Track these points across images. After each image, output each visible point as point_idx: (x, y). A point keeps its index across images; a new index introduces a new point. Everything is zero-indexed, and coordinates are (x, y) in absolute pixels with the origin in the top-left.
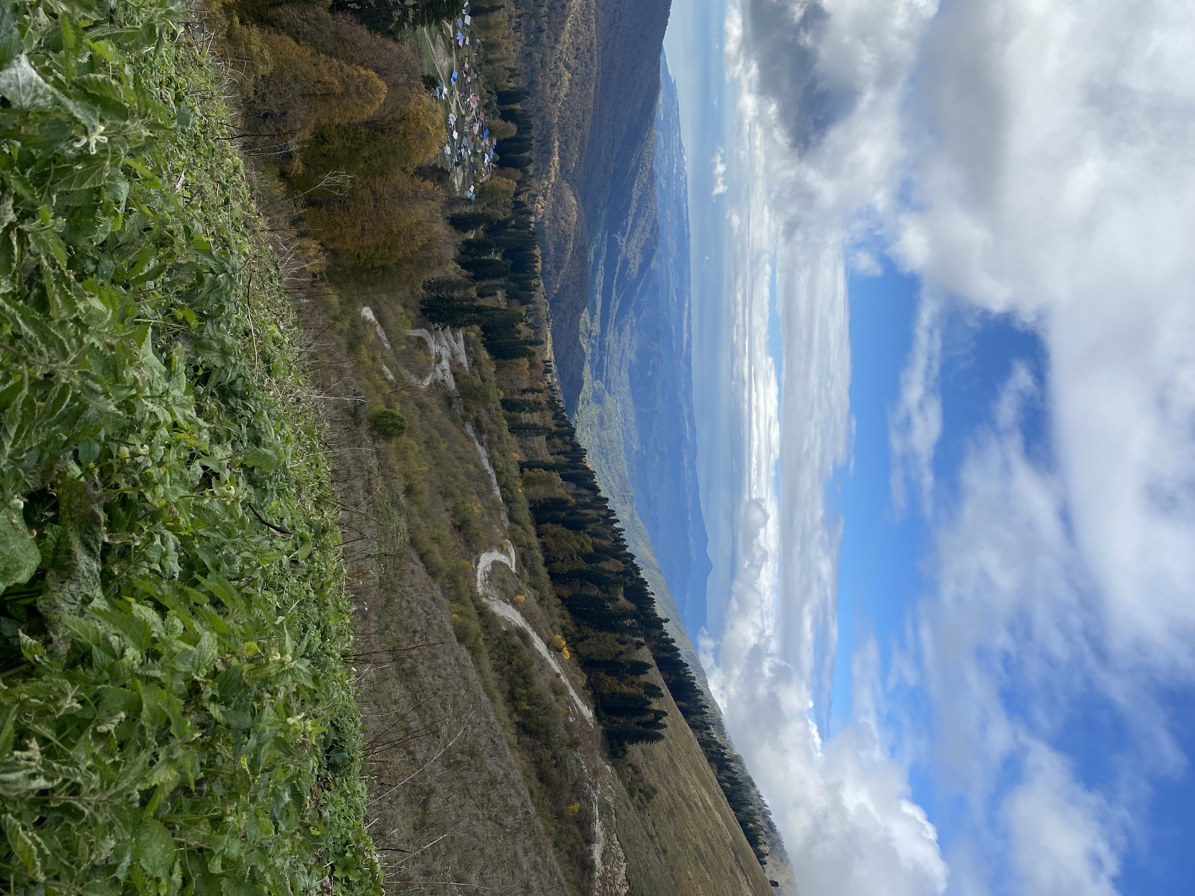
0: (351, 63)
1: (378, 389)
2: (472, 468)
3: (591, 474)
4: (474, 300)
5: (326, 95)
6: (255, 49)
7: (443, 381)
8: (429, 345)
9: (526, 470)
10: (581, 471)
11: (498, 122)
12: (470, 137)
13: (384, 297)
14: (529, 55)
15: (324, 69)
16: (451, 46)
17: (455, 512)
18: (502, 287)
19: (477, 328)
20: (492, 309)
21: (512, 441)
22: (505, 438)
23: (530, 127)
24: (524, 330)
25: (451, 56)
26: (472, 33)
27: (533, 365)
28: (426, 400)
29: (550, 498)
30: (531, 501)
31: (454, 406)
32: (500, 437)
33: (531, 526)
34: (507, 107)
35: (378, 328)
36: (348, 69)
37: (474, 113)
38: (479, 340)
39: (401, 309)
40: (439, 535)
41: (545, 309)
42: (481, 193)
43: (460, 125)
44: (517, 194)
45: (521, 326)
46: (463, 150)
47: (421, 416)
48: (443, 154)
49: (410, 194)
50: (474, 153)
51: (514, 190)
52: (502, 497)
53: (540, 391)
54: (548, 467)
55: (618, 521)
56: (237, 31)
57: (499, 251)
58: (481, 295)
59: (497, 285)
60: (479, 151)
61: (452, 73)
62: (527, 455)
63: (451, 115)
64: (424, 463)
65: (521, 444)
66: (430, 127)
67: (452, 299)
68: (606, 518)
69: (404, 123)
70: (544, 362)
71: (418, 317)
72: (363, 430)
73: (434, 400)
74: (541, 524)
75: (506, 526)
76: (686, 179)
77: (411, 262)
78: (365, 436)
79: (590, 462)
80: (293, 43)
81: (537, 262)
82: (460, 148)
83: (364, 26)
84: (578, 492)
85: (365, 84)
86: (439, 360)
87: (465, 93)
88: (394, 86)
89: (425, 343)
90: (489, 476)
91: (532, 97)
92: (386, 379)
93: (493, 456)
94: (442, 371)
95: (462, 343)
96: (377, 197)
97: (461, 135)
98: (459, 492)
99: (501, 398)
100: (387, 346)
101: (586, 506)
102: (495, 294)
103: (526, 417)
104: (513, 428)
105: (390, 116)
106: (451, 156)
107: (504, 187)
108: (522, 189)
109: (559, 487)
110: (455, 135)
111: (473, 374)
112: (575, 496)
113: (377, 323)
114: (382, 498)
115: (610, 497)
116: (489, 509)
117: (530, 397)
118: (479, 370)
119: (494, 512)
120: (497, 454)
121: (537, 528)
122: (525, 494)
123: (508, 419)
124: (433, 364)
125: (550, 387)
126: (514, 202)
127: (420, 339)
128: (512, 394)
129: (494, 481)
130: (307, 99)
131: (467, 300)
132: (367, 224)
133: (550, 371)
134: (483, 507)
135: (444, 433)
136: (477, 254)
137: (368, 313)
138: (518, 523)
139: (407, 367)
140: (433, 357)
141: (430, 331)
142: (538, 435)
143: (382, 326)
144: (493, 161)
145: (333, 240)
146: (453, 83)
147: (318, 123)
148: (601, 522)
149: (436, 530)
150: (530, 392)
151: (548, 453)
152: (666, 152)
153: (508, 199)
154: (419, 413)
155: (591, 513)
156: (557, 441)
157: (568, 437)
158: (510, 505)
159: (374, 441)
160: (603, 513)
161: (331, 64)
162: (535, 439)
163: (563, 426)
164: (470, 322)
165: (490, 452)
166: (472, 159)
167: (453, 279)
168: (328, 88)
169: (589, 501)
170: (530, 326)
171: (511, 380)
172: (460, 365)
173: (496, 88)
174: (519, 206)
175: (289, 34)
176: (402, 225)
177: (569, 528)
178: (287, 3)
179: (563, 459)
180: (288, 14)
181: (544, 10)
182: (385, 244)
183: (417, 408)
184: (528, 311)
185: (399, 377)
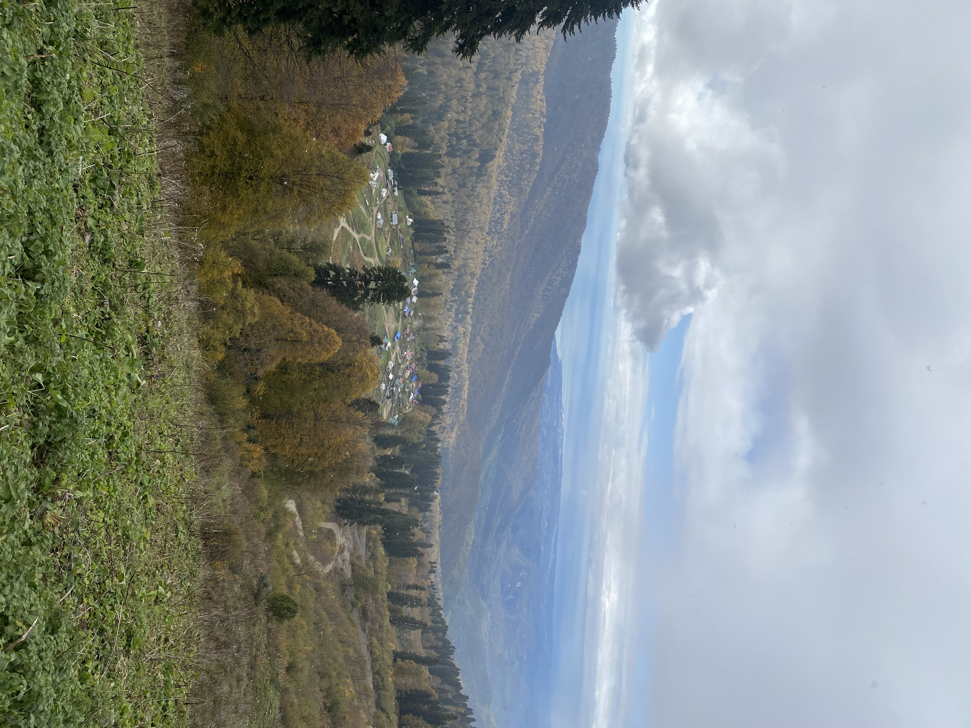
0: (320, 321)
1: (285, 571)
2: (351, 652)
3: (456, 672)
4: (381, 504)
5: (295, 341)
6: (248, 305)
7: (342, 569)
8: (337, 537)
9: (399, 660)
10: (448, 667)
11: (425, 372)
12: (402, 379)
13: (308, 494)
14: (455, 328)
15: (297, 322)
16: (399, 314)
17: (328, 693)
18: (406, 496)
19: (380, 527)
20: (394, 512)
21: (391, 631)
22: (385, 628)
23: (449, 378)
24: (418, 534)
25: (398, 321)
26: (416, 308)
27: (420, 565)
28: (324, 584)
29: (416, 690)
30: (398, 691)
31: (346, 593)
32: (381, 626)
33: (394, 716)
34: (433, 362)
35: (297, 518)
36: (315, 326)
37: (408, 363)
38: (379, 538)
39: (319, 504)
40: (310, 714)
41: (438, 518)
42: (403, 421)
43: (396, 370)
44: (431, 425)
45: (416, 530)
46: (394, 388)
47: (316, 598)
48: (379, 389)
49: (344, 419)
50: (403, 391)
51: (429, 422)
52: (374, 683)
53: (422, 589)
54: (419, 660)
55: (475, 720)
56: (238, 292)
57: (409, 467)
58: (388, 500)
59: (402, 494)
60: (407, 390)
61: (396, 333)
62: (402, 646)
63: (390, 362)
64: (310, 642)
65: (399, 634)
66: (369, 373)
67: (363, 501)
68: (463, 715)
69: (350, 368)
70: (431, 563)
71: (332, 512)
72: (263, 606)
73: (331, 585)
74: (404, 715)
75: (372, 712)
77: (334, 470)
78: (261, 616)
79: (457, 659)
80: (279, 303)
81: (438, 479)
82: (393, 386)
83: (335, 297)
84: (442, 687)
85: (327, 337)
86: (342, 551)
87: (404, 348)
88: (347, 341)
89: (334, 535)
90: (365, 661)
91: (454, 357)
92: (293, 563)
93: (372, 643)
94: (343, 561)
95: (364, 540)
96: (317, 418)
97: (396, 377)
98: (335, 673)
99: (388, 590)
100: (301, 534)
101: (448, 702)
102: (399, 501)
103: (407, 611)
104: (394, 620)
105: (341, 362)
106: (385, 391)
107: (421, 418)
108: (435, 422)
109: (425, 680)
110: (391, 376)
111: (368, 565)
112: (438, 690)
113: (297, 514)
114: (263, 674)
115: (470, 696)
116: (360, 693)
117: (414, 593)
118: (374, 563)
119: (363, 697)
120: (375, 641)
121: (400, 718)
122: (395, 683)
123: (391, 610)
124: (336, 554)
125: (432, 586)
126: (427, 431)
127: (330, 531)
128: (398, 588)
129: (369, 667)
130: (279, 342)
131: (375, 504)
132: (305, 437)
133: (434, 572)
134: (354, 692)
135: (333, 616)
136: (390, 467)
137: (291, 505)
138: (383, 710)
139: (314, 554)
140: (338, 548)
141: (340, 525)
142: (415, 628)
143: (301, 517)
144: (417, 399)
145: (275, 446)
146: (396, 340)
147: (284, 359)
148: (458, 719)
149: (308, 709)
150: (414, 588)
151: (421, 647)
152: (550, 409)
153: (423, 428)
154: (315, 596)
155: (452, 709)
156: (432, 636)
157: (441, 634)
158: (379, 691)
159: (267, 622)
160: (463, 711)
161: (304, 321)
162: (412, 632)
163: (438, 622)
164: (374, 522)
165: (371, 639)
166: (400, 395)
167: (367, 485)
168: (297, 337)
169: (451, 697)
170: (423, 530)
171: (400, 576)
172: (359, 558)
173: (427, 348)
174: (431, 435)
175: (278, 296)
176: (333, 441)
177: (428, 722)
178: (281, 275)
179: (434, 654)
180: (280, 283)
181: (471, 300)
182: (316, 454)
183: (314, 592)
184: (424, 517)
185: (305, 562)
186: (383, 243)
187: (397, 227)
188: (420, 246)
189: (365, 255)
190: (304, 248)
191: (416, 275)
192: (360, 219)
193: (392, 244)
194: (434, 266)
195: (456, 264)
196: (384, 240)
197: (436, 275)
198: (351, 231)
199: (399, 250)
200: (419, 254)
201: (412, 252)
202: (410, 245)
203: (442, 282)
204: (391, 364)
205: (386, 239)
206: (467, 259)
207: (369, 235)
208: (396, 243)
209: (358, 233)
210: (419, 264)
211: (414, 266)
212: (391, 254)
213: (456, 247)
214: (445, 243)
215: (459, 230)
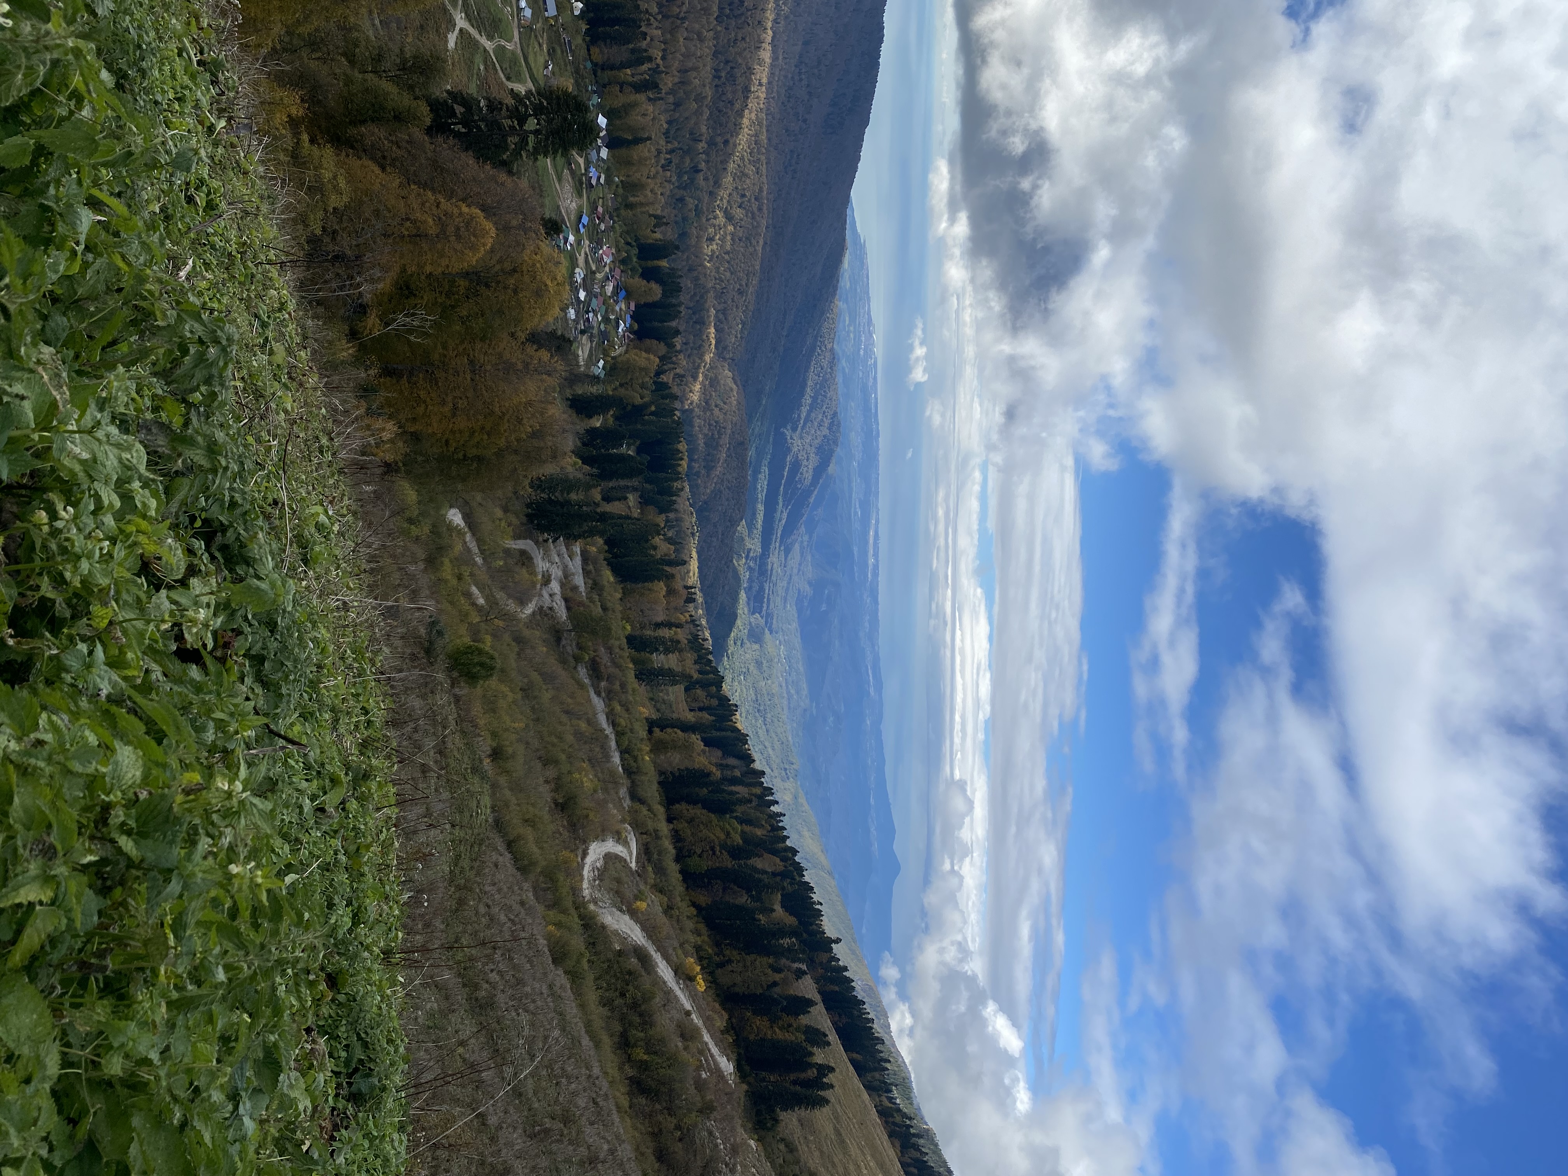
0: (451, 198)
1: (463, 616)
2: (583, 725)
3: (743, 738)
4: (597, 505)
5: (415, 236)
6: (327, 175)
7: (551, 609)
8: (535, 561)
9: (656, 730)
10: (729, 733)
11: (637, 282)
12: (601, 299)
13: (479, 497)
14: (681, 200)
15: (415, 204)
16: (581, 183)
17: (558, 784)
18: (635, 489)
19: (600, 541)
20: (620, 517)
21: (639, 691)
22: (629, 687)
23: (679, 290)
24: (661, 546)
25: (580, 196)
26: (608, 169)
27: (671, 592)
28: (526, 633)
29: (687, 769)
30: (661, 773)
31: (563, 642)
32: (623, 686)
33: (659, 807)
34: (651, 263)
35: (468, 537)
36: (445, 205)
37: (607, 269)
38: (602, 557)
39: (499, 513)
40: (535, 815)
41: (690, 520)
42: (612, 369)
43: (589, 283)
44: (658, 373)
45: (657, 540)
46: (591, 315)
47: (519, 654)
48: (565, 319)
49: (520, 366)
50: (606, 319)
51: (656, 368)
52: (623, 766)
53: (679, 626)
54: (686, 728)
55: (777, 803)
56: (305, 152)
57: (633, 444)
58: (607, 499)
59: (628, 487)
60: (612, 317)
61: (580, 218)
62: (658, 710)
63: (577, 270)
64: (520, 717)
65: (651, 695)
66: (549, 283)
67: (568, 502)
68: (761, 797)
69: (516, 275)
70: (687, 588)
71: (522, 524)
72: (442, 662)
73: (537, 633)
74: (673, 804)
75: (625, 805)
76: (875, 362)
77: (516, 452)
78: (441, 678)
79: (742, 722)
80: (377, 170)
81: (682, 459)
82: (587, 312)
83: (471, 153)
84: (724, 762)
85: (468, 224)
86: (547, 581)
87: (597, 243)
88: (504, 229)
89: (530, 559)
90: (607, 737)
91: (683, 252)
92: (474, 604)
93: (613, 710)
94: (551, 595)
95: (578, 560)
96: (475, 368)
97: (590, 295)
98: (564, 757)
99: (627, 633)
100: (479, 560)
101: (734, 781)
102: (626, 498)
103: (658, 660)
104: (642, 674)
105: (498, 267)
106: (576, 321)
107: (642, 363)
108: (665, 367)
109: (699, 755)
110: (582, 295)
111: (592, 601)
112: (720, 766)
113: (466, 530)
114: (459, 761)
115: (767, 770)
116: (604, 781)
117: (665, 633)
118: (600, 595)
119: (610, 786)
120: (619, 708)
121: (667, 810)
122: (654, 763)
123: (635, 661)
124: (538, 586)
125: (693, 621)
126: (655, 382)
127: (523, 553)
128: (642, 628)
129: (613, 744)
130: (391, 241)
131: (588, 505)
132: (460, 402)
133: (694, 600)
134: (596, 780)
135: (548, 678)
136: (604, 447)
137: (455, 517)
138: (642, 801)
139: (504, 589)
140: (540, 577)
141: (537, 543)
142: (674, 683)
143: (474, 535)
144: (630, 330)
145: (414, 420)
146: (582, 230)
147: (404, 270)
148: (754, 804)
149: (531, 809)
150: (665, 626)
151: (686, 708)
152: (852, 328)
153: (647, 379)
154: (517, 649)
155: (741, 790)
156: (700, 692)
157: (714, 688)
158: (633, 776)
159: (453, 685)
160: (757, 791)
161: (424, 198)
162: (670, 689)
163: (707, 673)
164: (591, 533)
165: (610, 705)
166: (602, 327)
167: (571, 477)
168: (419, 228)
169: (739, 774)
170: (670, 540)
171: (642, 611)
172: (575, 588)
173: (637, 240)
174: (661, 388)
175: (373, 159)
176: (507, 405)
177: (710, 810)
178: (373, 121)
179: (706, 717)
180: (373, 134)
181: (702, 146)
182: (483, 428)
183: (514, 644)
184: (667, 521)
185: (492, 601)
186: (535, 53)
187: (556, 21)
188: (602, 52)
189: (508, 79)
190: (403, 67)
191: (601, 109)
192: (489, 11)
193: (551, 53)
194: (630, 89)
195: (668, 82)
196: (537, 47)
197: (634, 105)
198: (477, 36)
199: (566, 65)
200: (603, 69)
201: (589, 65)
202: (584, 52)
203: (649, 118)
204: (579, 274)
205: (540, 45)
206: (686, 71)
207: (509, 41)
208: (559, 51)
209: (490, 38)
210: (604, 86)
211: (595, 92)
212: (553, 73)
213: (664, 50)
214: (645, 42)
215: (666, 17)
